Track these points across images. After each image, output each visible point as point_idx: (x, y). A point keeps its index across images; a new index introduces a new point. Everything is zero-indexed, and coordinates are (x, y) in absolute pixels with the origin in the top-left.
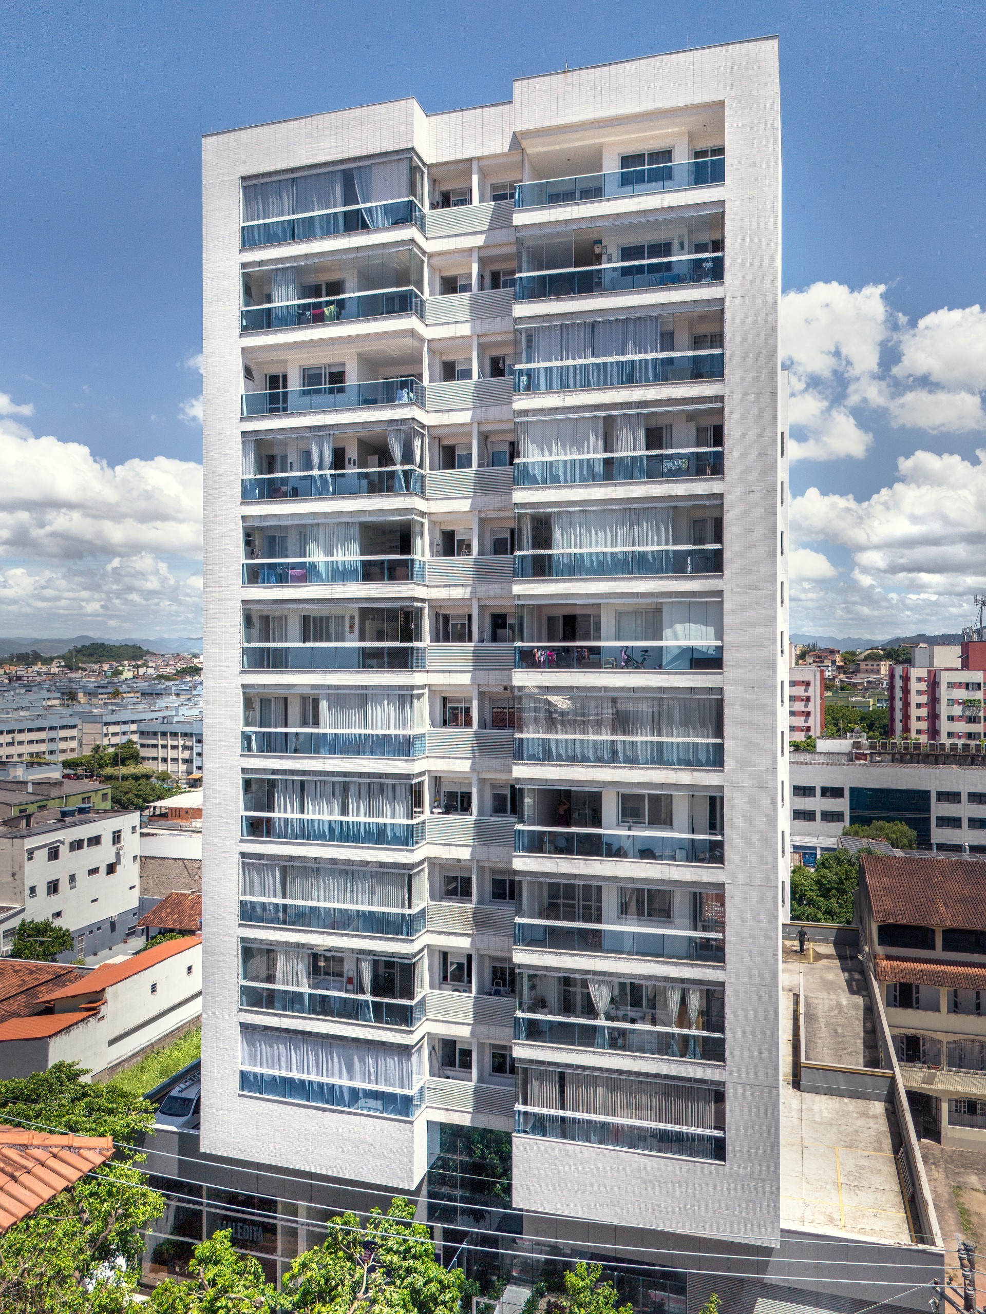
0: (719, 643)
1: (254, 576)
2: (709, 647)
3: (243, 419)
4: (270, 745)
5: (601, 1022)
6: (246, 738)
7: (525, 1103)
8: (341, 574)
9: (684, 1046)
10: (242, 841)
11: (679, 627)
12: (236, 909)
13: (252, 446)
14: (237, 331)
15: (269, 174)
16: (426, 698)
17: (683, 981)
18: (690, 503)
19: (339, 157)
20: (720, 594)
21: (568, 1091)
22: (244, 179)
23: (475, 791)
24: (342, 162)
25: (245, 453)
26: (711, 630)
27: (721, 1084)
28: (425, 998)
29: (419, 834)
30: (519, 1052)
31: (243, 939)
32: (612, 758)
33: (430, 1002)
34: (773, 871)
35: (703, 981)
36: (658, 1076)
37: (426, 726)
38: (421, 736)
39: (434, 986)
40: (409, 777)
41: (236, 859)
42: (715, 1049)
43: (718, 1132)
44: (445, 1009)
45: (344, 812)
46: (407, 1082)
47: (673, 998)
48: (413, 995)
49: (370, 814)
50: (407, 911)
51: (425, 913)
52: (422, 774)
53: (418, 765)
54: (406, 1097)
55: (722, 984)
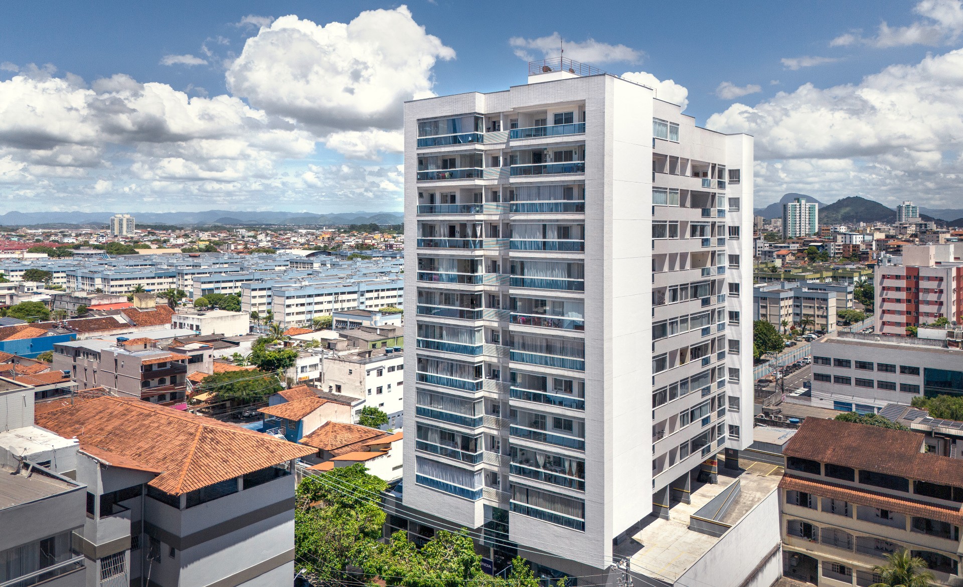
0: (583, 320)
1: (421, 277)
2: (580, 321)
3: (418, 216)
4: (428, 345)
5: (541, 470)
6: (418, 341)
7: (514, 499)
8: (451, 279)
9: (570, 483)
10: (417, 383)
11: (569, 312)
12: (414, 410)
13: (421, 226)
14: (416, 180)
15: (427, 119)
16: (483, 330)
17: (570, 457)
18: (572, 262)
19: (450, 114)
20: (583, 300)
21: (529, 498)
22: (418, 120)
23: (501, 370)
24: (452, 116)
25: (418, 229)
26: (581, 315)
27: (584, 500)
28: (482, 453)
29: (479, 386)
30: (511, 478)
31: (417, 422)
32: (546, 362)
33: (484, 455)
34: (603, 415)
35: (577, 458)
36: (561, 494)
37: (483, 343)
38: (480, 347)
39: (486, 449)
40: (474, 363)
41: (415, 390)
42: (581, 486)
43: (583, 520)
44: (489, 459)
45: (452, 375)
46: (472, 486)
47: (567, 464)
48: (476, 451)
49: (461, 377)
50: (473, 417)
51: (481, 419)
52: (481, 362)
53: (477, 359)
54: (472, 492)
55: (584, 460)
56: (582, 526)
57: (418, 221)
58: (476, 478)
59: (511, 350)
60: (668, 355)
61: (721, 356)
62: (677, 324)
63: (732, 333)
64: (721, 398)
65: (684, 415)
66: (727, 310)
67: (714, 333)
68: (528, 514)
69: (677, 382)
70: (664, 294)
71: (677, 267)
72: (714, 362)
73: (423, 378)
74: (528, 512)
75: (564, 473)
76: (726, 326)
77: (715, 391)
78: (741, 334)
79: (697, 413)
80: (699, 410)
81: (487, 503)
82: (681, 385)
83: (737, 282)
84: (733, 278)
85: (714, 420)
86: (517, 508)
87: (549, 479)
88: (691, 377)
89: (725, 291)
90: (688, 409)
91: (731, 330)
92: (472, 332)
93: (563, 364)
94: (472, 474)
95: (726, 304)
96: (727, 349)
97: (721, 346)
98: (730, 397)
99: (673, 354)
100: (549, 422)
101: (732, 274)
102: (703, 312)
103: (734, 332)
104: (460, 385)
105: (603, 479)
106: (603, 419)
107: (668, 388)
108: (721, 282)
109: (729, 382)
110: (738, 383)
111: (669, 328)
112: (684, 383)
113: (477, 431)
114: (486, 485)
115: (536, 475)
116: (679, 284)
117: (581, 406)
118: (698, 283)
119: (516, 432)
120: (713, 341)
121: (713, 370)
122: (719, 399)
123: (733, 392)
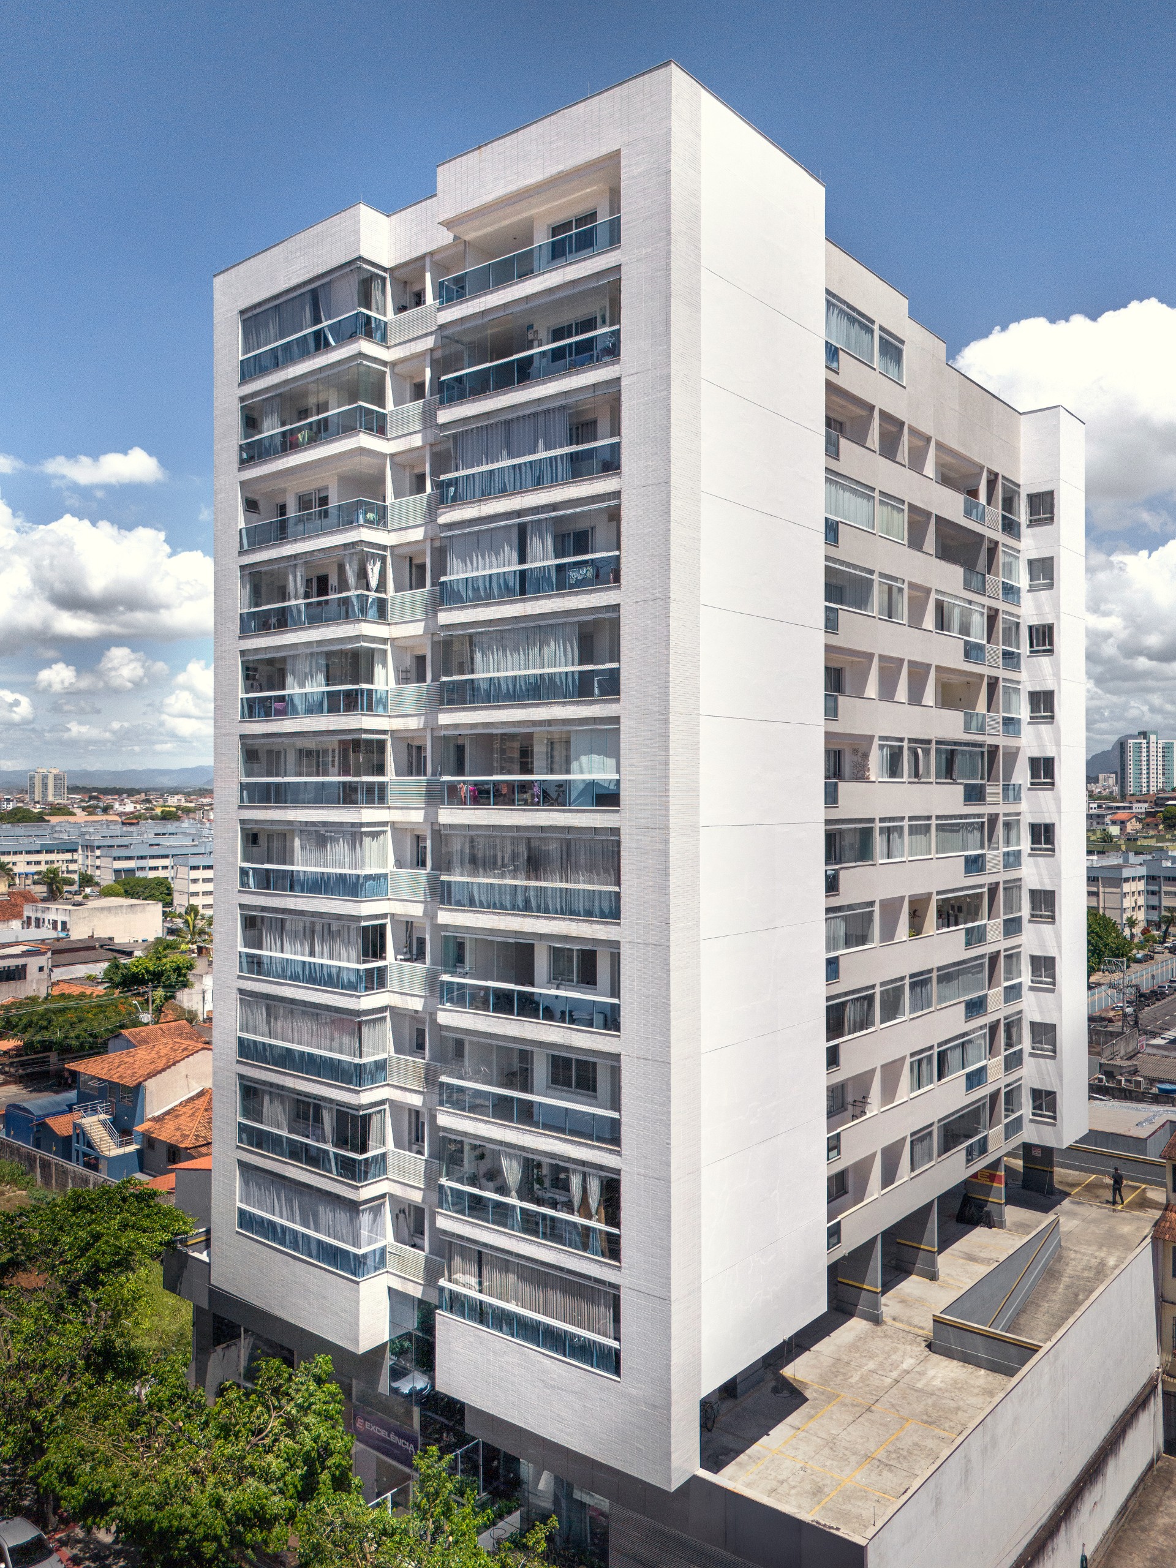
0: (617, 777)
1: (250, 708)
2: (610, 781)
3: (242, 553)
4: (268, 881)
5: (513, 1201)
6: (244, 872)
7: (450, 1278)
8: (313, 705)
9: (583, 1239)
10: (239, 977)
11: (584, 759)
12: (234, 1045)
13: (247, 578)
14: (236, 466)
15: (260, 304)
16: (389, 834)
17: (583, 1163)
18: (591, 617)
19: (306, 277)
20: (616, 720)
21: (485, 1272)
22: (242, 312)
23: (428, 937)
25: (243, 586)
26: (611, 762)
27: (617, 1287)
28: (384, 1155)
29: (375, 980)
30: (442, 1223)
31: (242, 1077)
32: (526, 905)
33: (390, 1160)
34: (666, 1045)
35: (601, 1168)
36: (561, 1269)
37: (390, 867)
38: (377, 877)
39: (398, 1145)
40: (359, 918)
41: (236, 995)
42: (612, 1248)
43: (615, 1344)
44: (401, 1170)
45: (312, 954)
46: (356, 1243)
47: (575, 1182)
48: (364, 1149)
49: (331, 958)
50: (357, 1061)
51: (381, 1066)
52: (384, 916)
53: (368, 908)
54: (355, 1255)
55: (618, 1172)
56: (611, 1361)
57: (242, 568)
58: (365, 1219)
59: (444, 878)
60: (876, 908)
61: (1012, 927)
62: (901, 835)
63: (1039, 874)
64: (1012, 1025)
65: (920, 1061)
66: (1026, 819)
67: (995, 873)
68: (481, 1322)
69: (902, 978)
70: (866, 756)
71: (902, 693)
72: (996, 941)
73: (255, 965)
74: (481, 1314)
75: (569, 1207)
76: (1025, 858)
77: (997, 1009)
78: (1059, 875)
79: (954, 1057)
80: (959, 1051)
81: (397, 1285)
82: (913, 986)
83: (1049, 754)
84: (1042, 746)
85: (997, 1078)
86: (457, 1304)
87: (531, 1225)
88: (939, 969)
89: (1022, 775)
90: (931, 1048)
91: (1037, 865)
92: (355, 834)
93: (568, 908)
94: (353, 1207)
95: (1024, 806)
96: (1025, 911)
97: (1012, 904)
98: (1033, 1024)
99: (891, 907)
100: (541, 1071)
101: (1039, 737)
102: (966, 816)
103: (1044, 873)
104: (330, 975)
105: (669, 1228)
106: (668, 1055)
107: (878, 990)
108: (1012, 756)
109: (1031, 989)
110: (1052, 991)
111: (879, 843)
112: (920, 981)
113: (366, 1097)
114: (398, 1238)
115: (501, 1215)
116: (906, 736)
117: (611, 1020)
118: (956, 743)
119: (456, 1099)
120: (993, 890)
121: (994, 958)
122: (1009, 1027)
123: (1041, 1012)
